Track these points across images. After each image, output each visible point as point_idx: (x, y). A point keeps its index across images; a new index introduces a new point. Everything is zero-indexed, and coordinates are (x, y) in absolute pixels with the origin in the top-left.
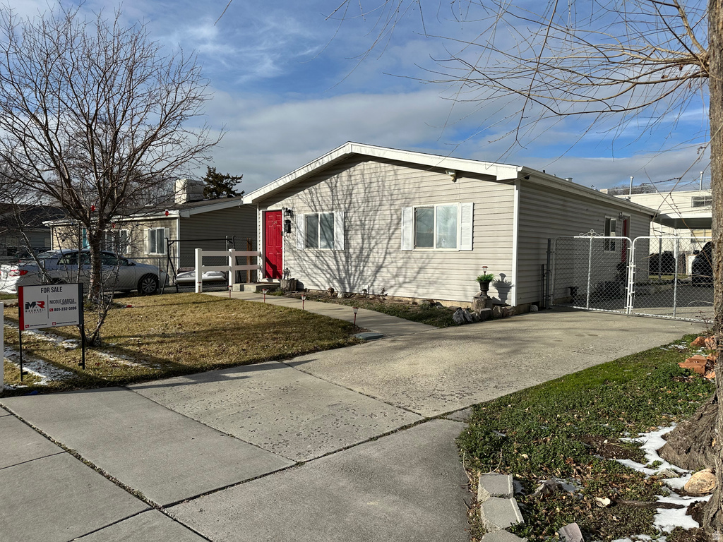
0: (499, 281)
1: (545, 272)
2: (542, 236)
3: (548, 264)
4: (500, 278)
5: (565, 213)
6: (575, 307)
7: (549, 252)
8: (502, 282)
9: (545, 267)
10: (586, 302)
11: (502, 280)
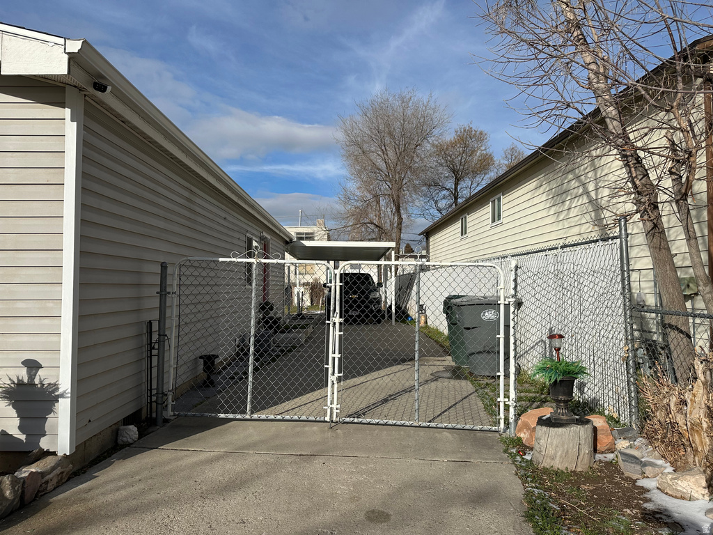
0: (20, 384)
1: (155, 337)
2: (147, 256)
3: (162, 319)
4: (23, 374)
5: (193, 216)
6: (222, 416)
7: (163, 293)
8: (31, 384)
9: (155, 327)
10: (245, 403)
11: (31, 377)
